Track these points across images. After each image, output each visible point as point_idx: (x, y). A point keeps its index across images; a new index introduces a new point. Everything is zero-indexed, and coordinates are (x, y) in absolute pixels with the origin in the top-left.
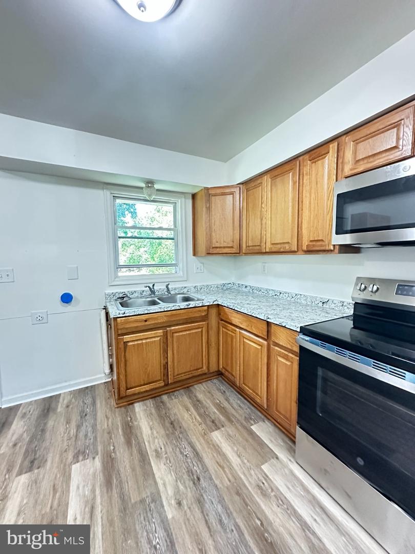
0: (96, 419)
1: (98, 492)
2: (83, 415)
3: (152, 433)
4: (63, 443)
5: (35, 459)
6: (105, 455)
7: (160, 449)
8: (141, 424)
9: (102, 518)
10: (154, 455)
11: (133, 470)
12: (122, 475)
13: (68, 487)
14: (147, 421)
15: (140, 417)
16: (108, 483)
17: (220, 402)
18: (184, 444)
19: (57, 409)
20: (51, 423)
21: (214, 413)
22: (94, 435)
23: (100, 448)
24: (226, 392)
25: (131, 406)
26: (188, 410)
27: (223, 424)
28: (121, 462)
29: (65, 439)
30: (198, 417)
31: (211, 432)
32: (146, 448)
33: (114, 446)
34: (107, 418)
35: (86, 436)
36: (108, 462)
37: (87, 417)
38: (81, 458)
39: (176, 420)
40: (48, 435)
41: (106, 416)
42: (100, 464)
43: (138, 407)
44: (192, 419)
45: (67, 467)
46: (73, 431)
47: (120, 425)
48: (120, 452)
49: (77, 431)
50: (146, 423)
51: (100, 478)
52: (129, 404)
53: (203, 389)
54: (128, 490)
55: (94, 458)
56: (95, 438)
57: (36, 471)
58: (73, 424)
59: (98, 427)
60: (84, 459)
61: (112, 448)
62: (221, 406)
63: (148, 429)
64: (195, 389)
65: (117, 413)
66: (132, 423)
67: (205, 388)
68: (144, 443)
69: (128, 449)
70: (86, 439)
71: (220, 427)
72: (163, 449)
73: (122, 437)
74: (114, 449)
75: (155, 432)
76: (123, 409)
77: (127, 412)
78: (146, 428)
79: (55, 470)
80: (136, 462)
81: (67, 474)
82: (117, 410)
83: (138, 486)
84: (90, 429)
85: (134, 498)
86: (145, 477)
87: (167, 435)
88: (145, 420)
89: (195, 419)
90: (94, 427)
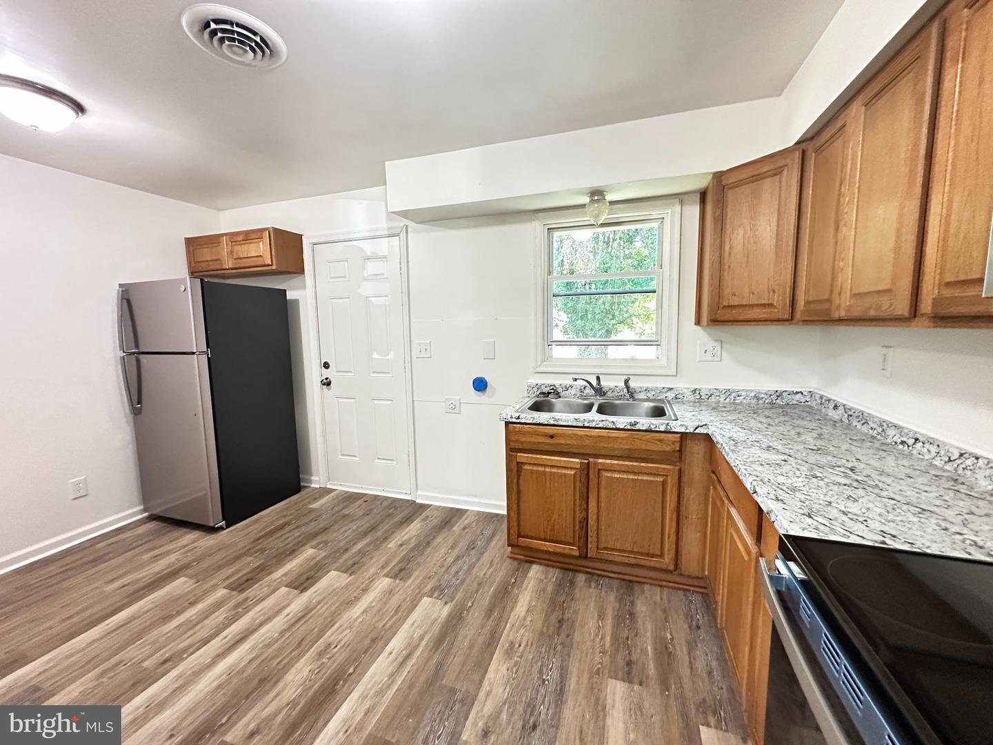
0: (478, 560)
1: (423, 643)
2: (471, 547)
3: (525, 618)
4: (433, 568)
5: (404, 569)
6: (458, 607)
7: (517, 646)
8: (521, 596)
9: (409, 672)
10: (505, 648)
11: (471, 646)
12: (456, 644)
13: (407, 616)
14: (531, 597)
15: (527, 586)
16: (438, 642)
17: (672, 639)
18: (555, 663)
19: (454, 525)
20: (439, 539)
21: (644, 651)
22: (464, 577)
23: (459, 595)
24: (702, 630)
25: (527, 565)
26: (601, 617)
27: (644, 679)
28: (466, 627)
29: (439, 563)
30: (608, 639)
31: (611, 678)
32: (502, 632)
33: (473, 604)
34: (491, 565)
35: (457, 572)
36: (453, 618)
37: (473, 552)
38: (436, 594)
39: (570, 621)
40: (428, 550)
41: (492, 561)
42: (445, 614)
43: (535, 571)
44: (597, 635)
45: (420, 595)
46: (450, 560)
47: (497, 582)
48: (473, 615)
49: (453, 562)
50: (528, 598)
51: (436, 628)
52: (527, 561)
53: (658, 598)
54: (448, 667)
55: (446, 603)
56: (463, 581)
57: (397, 581)
58: (456, 552)
59: (475, 570)
60: (437, 598)
61: (470, 604)
62: (666, 648)
63: (524, 609)
64: (643, 592)
65: (505, 564)
66: (512, 588)
67: (661, 599)
68: (506, 624)
69: (483, 619)
70: (454, 576)
71: (636, 680)
72: (521, 648)
73: (488, 598)
74: (470, 607)
75: (529, 619)
76: (515, 563)
77: (518, 570)
78: (522, 606)
79: (409, 591)
80: (481, 640)
81: (415, 602)
82: (509, 561)
83: (460, 670)
84: (465, 568)
85: (449, 679)
86: (475, 666)
87: (541, 634)
88: (530, 594)
89: (602, 638)
90: (472, 566)
